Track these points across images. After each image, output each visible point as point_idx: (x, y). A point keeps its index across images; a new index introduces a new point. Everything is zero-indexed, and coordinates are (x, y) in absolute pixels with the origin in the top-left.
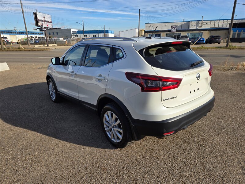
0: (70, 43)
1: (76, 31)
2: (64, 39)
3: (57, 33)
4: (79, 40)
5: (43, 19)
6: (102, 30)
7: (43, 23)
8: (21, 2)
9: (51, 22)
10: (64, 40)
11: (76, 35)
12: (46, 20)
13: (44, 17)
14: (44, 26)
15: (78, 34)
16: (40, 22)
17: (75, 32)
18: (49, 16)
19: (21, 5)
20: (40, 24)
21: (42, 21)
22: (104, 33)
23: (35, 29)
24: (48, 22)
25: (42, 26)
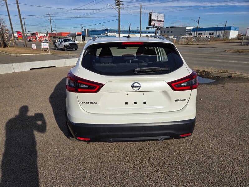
0: (179, 42)
1: (191, 29)
2: (174, 37)
3: (172, 32)
4: (189, 38)
5: (156, 19)
6: (222, 27)
7: (156, 22)
8: (141, 5)
9: (163, 21)
10: (174, 39)
11: (190, 33)
12: (159, 19)
13: (158, 17)
14: (156, 25)
15: (192, 32)
16: (153, 22)
17: (189, 30)
18: (163, 15)
19: (141, 7)
20: (152, 24)
21: (155, 20)
22: (224, 30)
23: (147, 28)
24: (161, 21)
25: (154, 25)
